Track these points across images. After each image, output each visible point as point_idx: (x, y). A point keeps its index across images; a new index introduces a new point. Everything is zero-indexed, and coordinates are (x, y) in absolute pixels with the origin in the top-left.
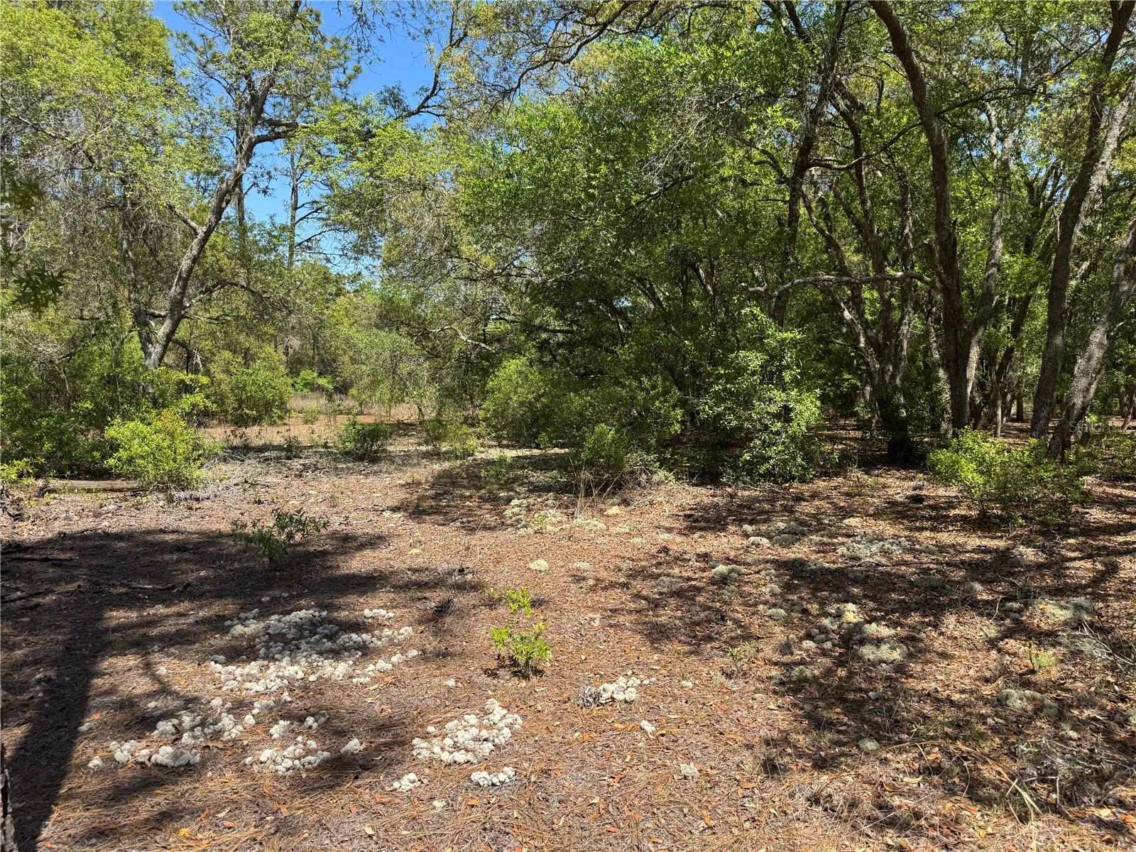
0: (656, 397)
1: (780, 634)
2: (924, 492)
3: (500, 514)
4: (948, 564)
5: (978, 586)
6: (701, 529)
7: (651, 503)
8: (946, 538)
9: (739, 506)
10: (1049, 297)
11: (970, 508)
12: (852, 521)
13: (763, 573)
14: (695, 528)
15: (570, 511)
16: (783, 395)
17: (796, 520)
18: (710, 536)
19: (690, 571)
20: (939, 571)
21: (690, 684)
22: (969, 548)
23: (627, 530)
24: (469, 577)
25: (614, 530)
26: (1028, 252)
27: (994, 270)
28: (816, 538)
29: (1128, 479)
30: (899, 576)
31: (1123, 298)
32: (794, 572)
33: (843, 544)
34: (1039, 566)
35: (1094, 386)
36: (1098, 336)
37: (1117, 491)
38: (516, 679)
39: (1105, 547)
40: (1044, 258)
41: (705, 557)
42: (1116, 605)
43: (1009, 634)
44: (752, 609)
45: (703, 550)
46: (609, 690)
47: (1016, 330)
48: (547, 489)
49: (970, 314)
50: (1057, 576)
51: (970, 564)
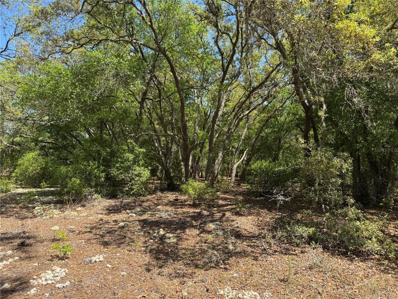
0: (95, 169)
1: (143, 239)
2: (178, 198)
3: (32, 212)
4: (186, 217)
5: (194, 222)
6: (112, 213)
7: (93, 206)
8: (184, 210)
9: (124, 205)
10: (209, 143)
11: (190, 202)
12: (159, 207)
13: (135, 224)
14: (110, 213)
15: (62, 210)
16: (139, 168)
17: (143, 208)
18: (116, 215)
19: (111, 225)
20: (183, 219)
21: (119, 254)
22: (191, 212)
23: (86, 215)
24: (27, 234)
25: (81, 215)
26: (204, 130)
27: (195, 134)
28: (149, 213)
29: (228, 193)
30: (173, 221)
31: (226, 145)
32: (144, 223)
33: (157, 213)
34: (208, 215)
35: (220, 168)
36: (220, 154)
37: (225, 196)
38: (60, 261)
39: (222, 210)
40: (208, 132)
41: (115, 221)
42: (225, 223)
43: (201, 233)
44: (133, 234)
45: (114, 219)
46: (94, 259)
47: (201, 151)
48: (49, 203)
49: (190, 146)
50: (212, 217)
51: (191, 216)
